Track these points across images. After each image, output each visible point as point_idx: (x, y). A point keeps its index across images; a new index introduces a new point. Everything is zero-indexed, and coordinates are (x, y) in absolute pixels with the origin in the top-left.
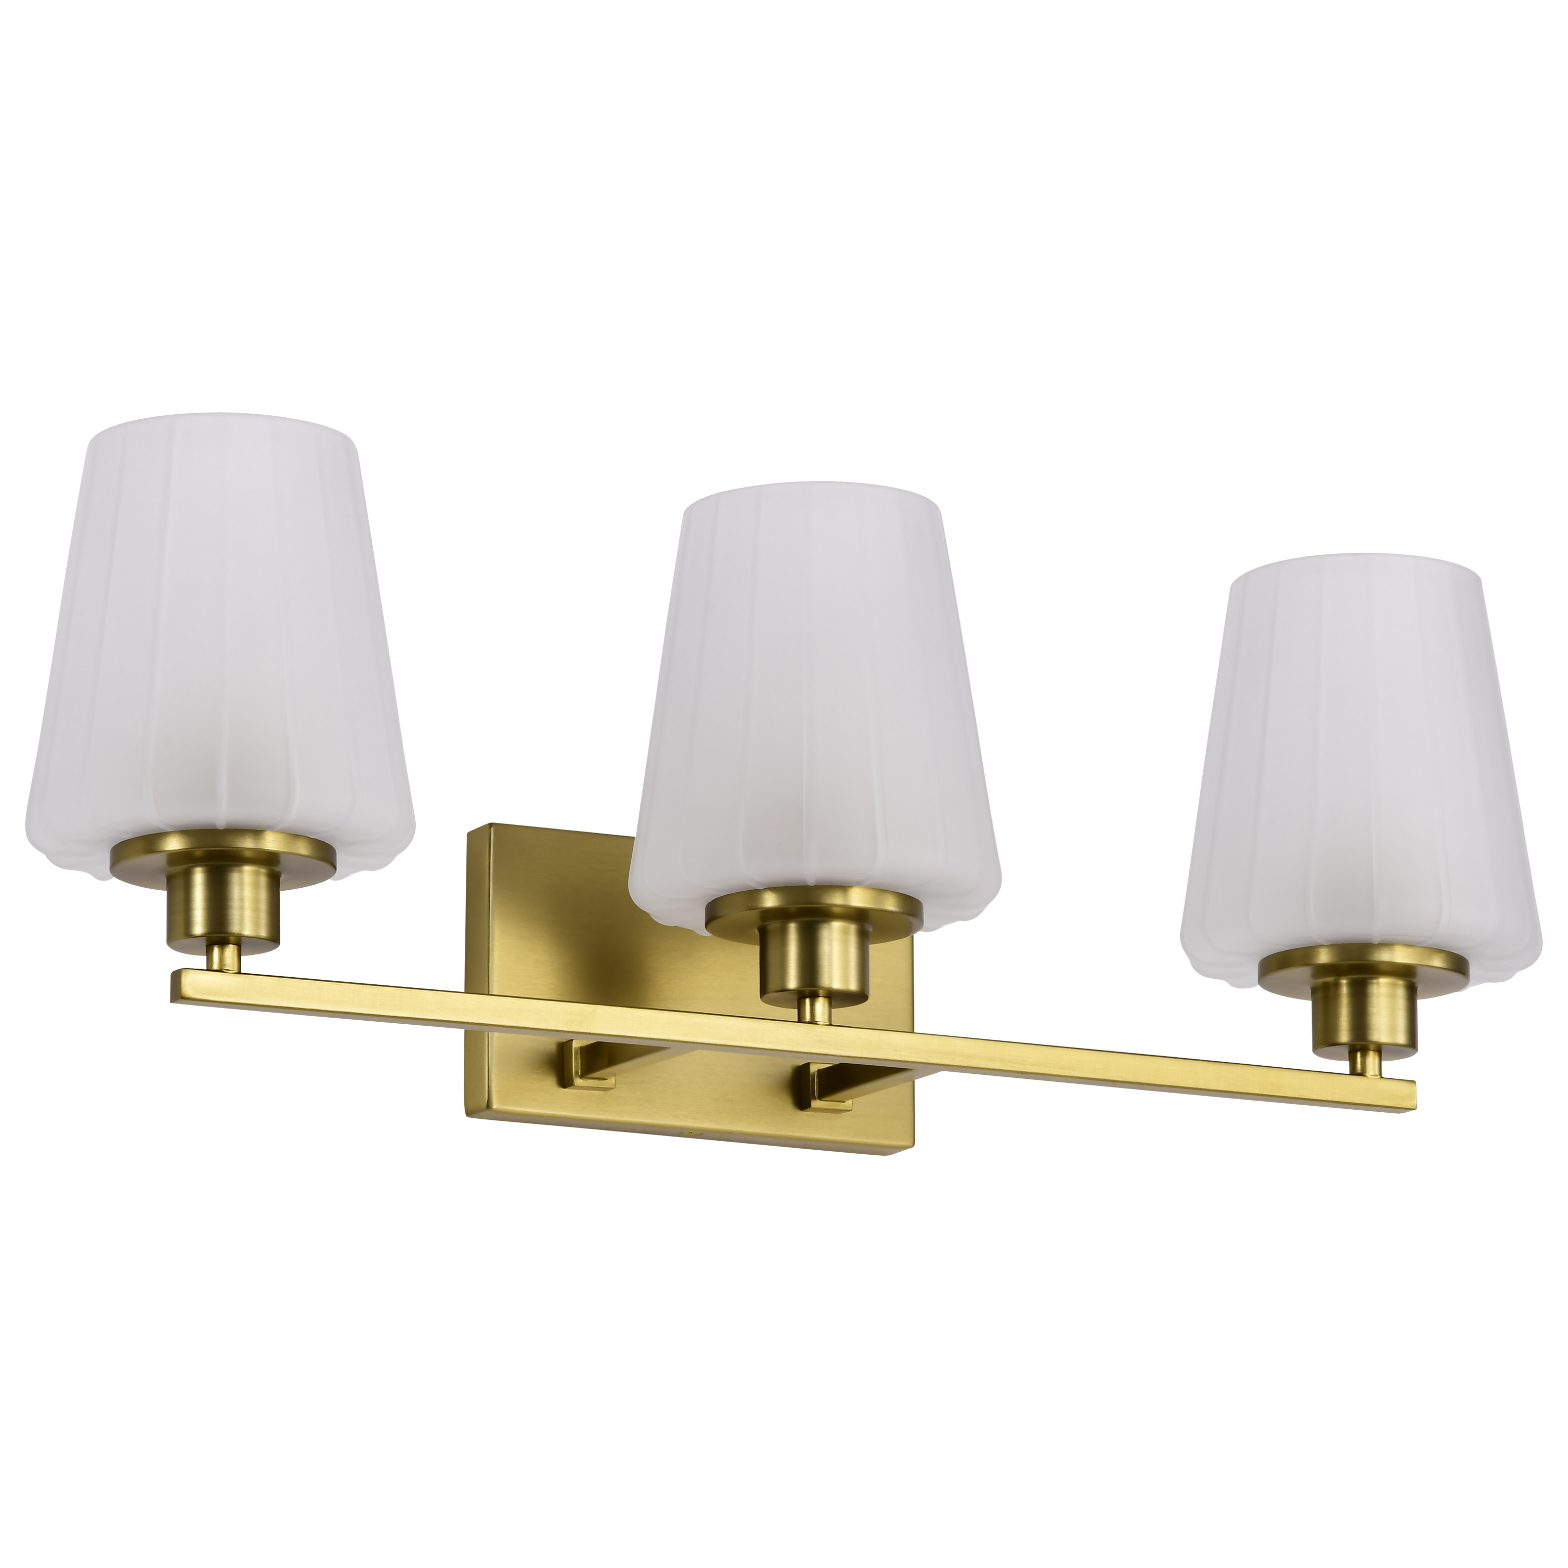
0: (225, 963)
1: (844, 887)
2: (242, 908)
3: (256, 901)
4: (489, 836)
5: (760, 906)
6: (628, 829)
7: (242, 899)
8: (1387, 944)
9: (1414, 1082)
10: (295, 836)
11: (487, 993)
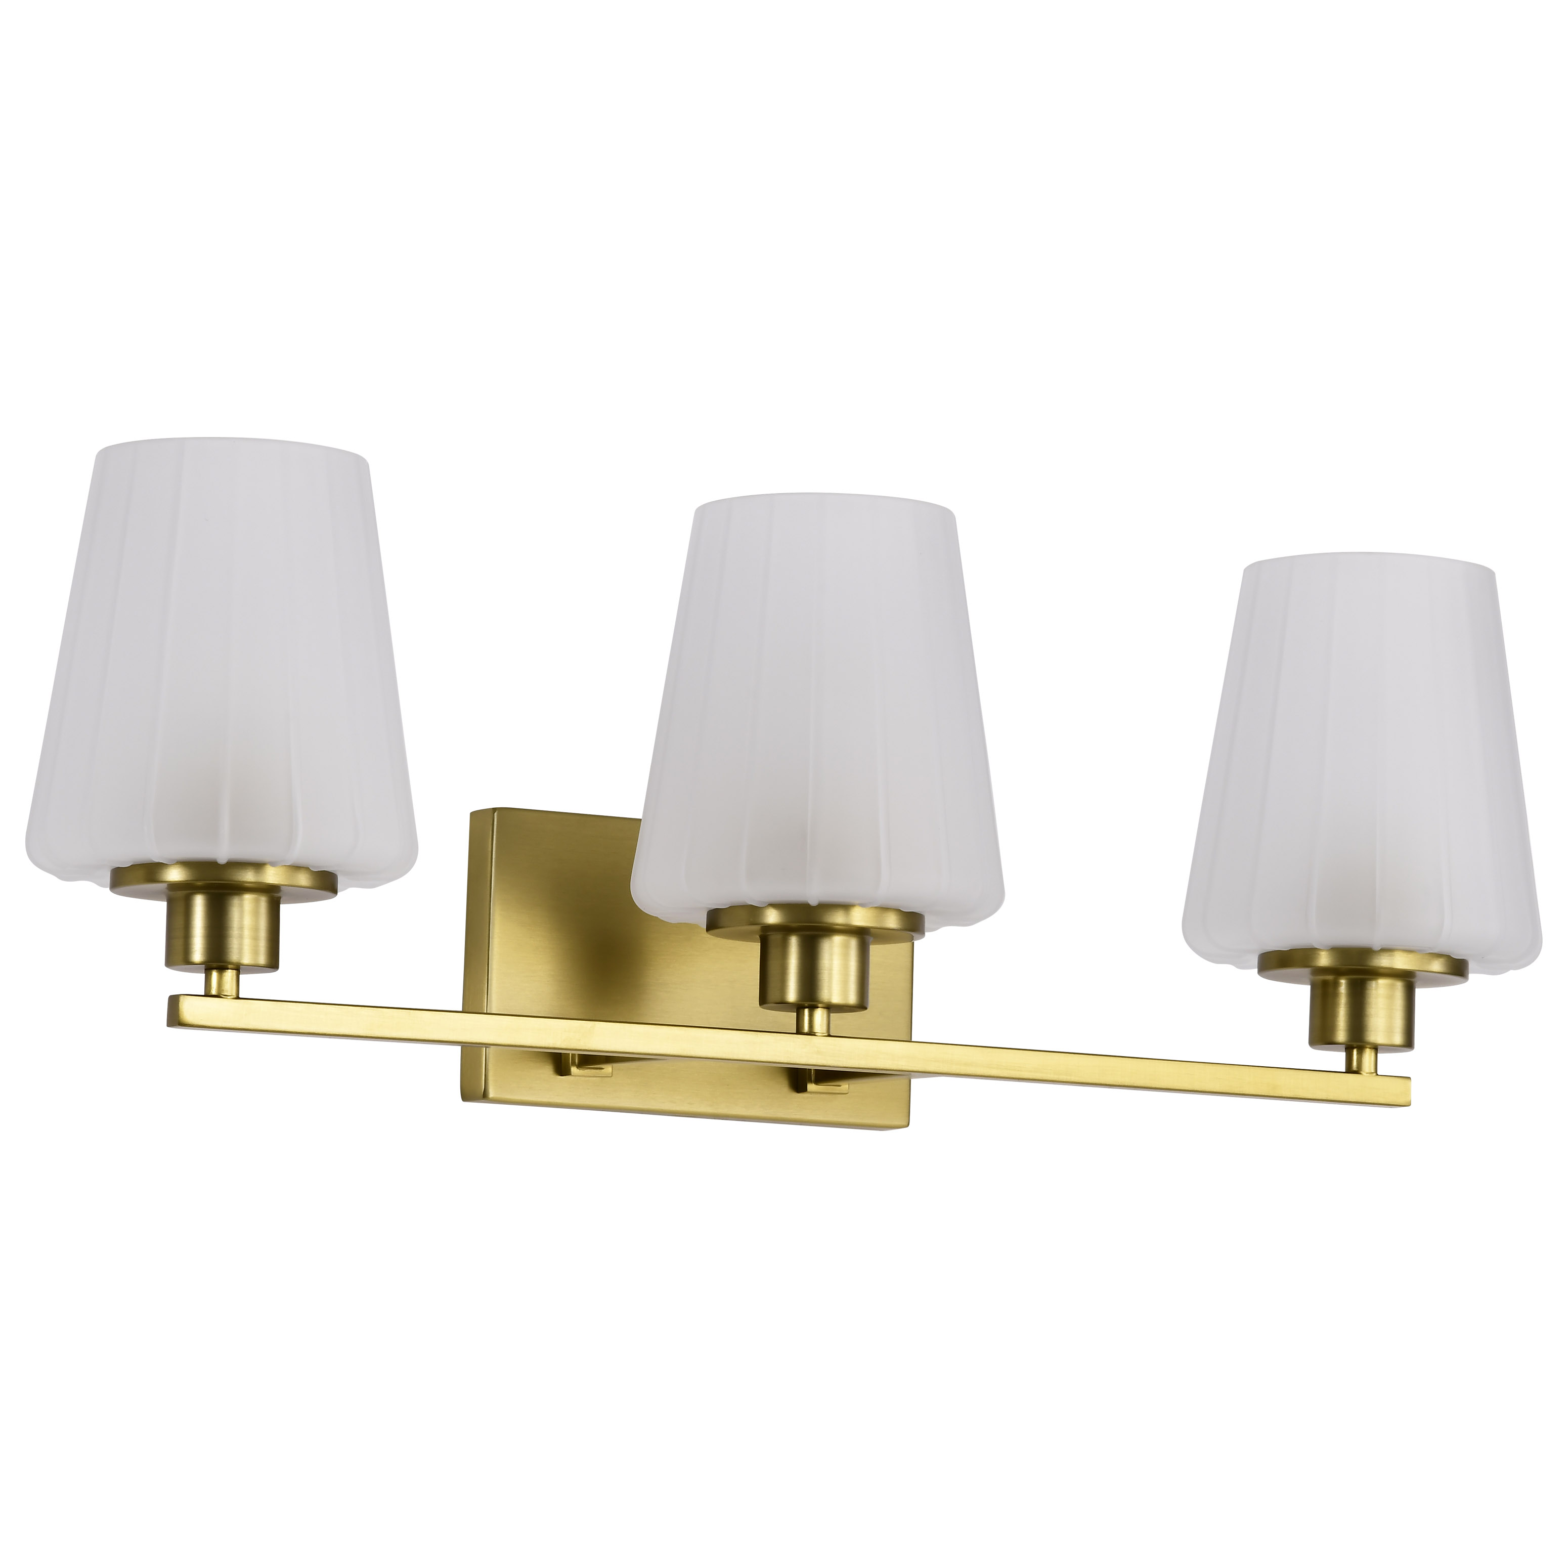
0: (223, 988)
1: (846, 907)
2: (241, 937)
3: (256, 929)
4: (492, 821)
5: (762, 922)
6: (634, 811)
7: (241, 928)
8: (1387, 950)
9: (1409, 1078)
10: (296, 868)
11: (485, 1012)
